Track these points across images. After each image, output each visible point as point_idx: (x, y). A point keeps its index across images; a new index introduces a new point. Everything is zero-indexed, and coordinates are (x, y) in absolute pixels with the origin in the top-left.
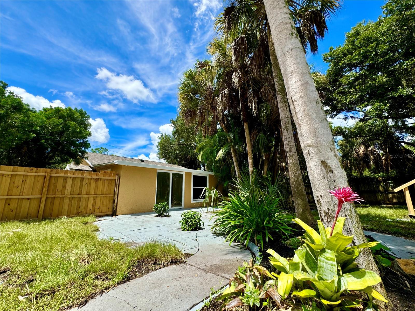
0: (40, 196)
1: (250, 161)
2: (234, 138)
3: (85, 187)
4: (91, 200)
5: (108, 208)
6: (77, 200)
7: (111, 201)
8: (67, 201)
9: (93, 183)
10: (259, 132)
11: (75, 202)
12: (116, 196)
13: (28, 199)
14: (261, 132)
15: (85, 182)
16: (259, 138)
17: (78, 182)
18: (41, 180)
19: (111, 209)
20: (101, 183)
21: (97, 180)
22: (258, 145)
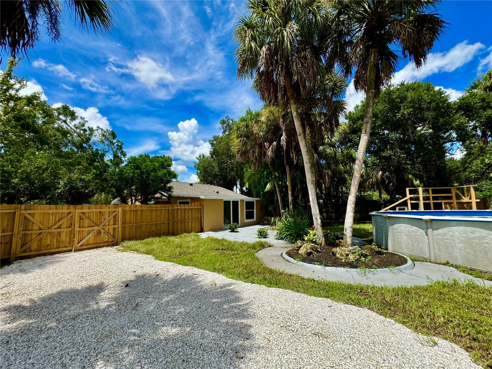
0: (168, 222)
1: (290, 193)
2: (279, 175)
3: (187, 214)
4: (190, 222)
5: (198, 228)
6: (183, 223)
7: (200, 223)
8: (179, 223)
9: (190, 211)
10: (296, 171)
11: (183, 224)
12: (202, 220)
13: (164, 223)
14: (298, 171)
15: (187, 211)
16: (296, 175)
17: (183, 211)
18: (167, 211)
19: (200, 228)
20: (194, 211)
21: (192, 209)
22: (296, 180)
